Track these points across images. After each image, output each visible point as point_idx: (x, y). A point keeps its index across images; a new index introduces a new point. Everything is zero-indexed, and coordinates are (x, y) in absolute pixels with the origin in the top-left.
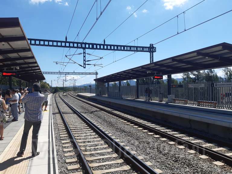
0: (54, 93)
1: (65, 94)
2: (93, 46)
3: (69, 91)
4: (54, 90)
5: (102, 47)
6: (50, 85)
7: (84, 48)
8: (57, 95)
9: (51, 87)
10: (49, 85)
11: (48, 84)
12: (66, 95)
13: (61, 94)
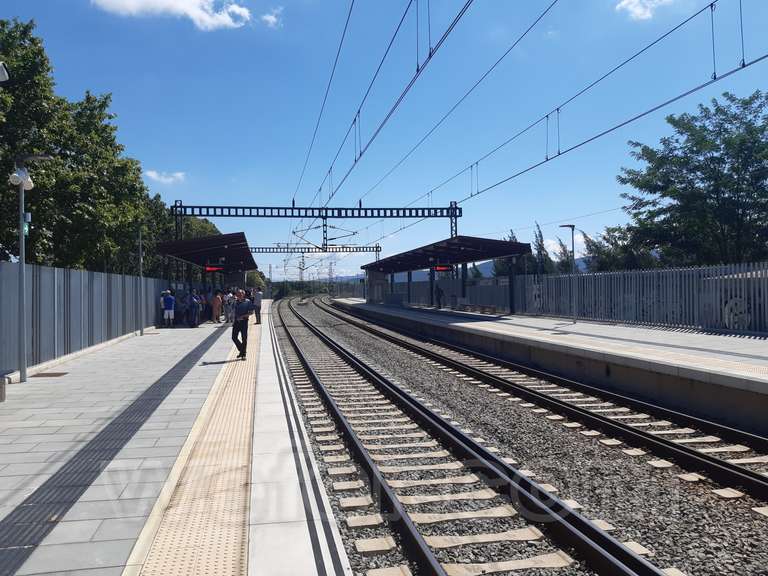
0: (276, 298)
1: (304, 301)
2: (340, 213)
3: (321, 292)
4: (277, 291)
5: (356, 213)
6: (267, 276)
7: (325, 218)
8: (285, 303)
9: (269, 282)
10: (263, 277)
11: (261, 273)
12: (305, 304)
13: (295, 301)
